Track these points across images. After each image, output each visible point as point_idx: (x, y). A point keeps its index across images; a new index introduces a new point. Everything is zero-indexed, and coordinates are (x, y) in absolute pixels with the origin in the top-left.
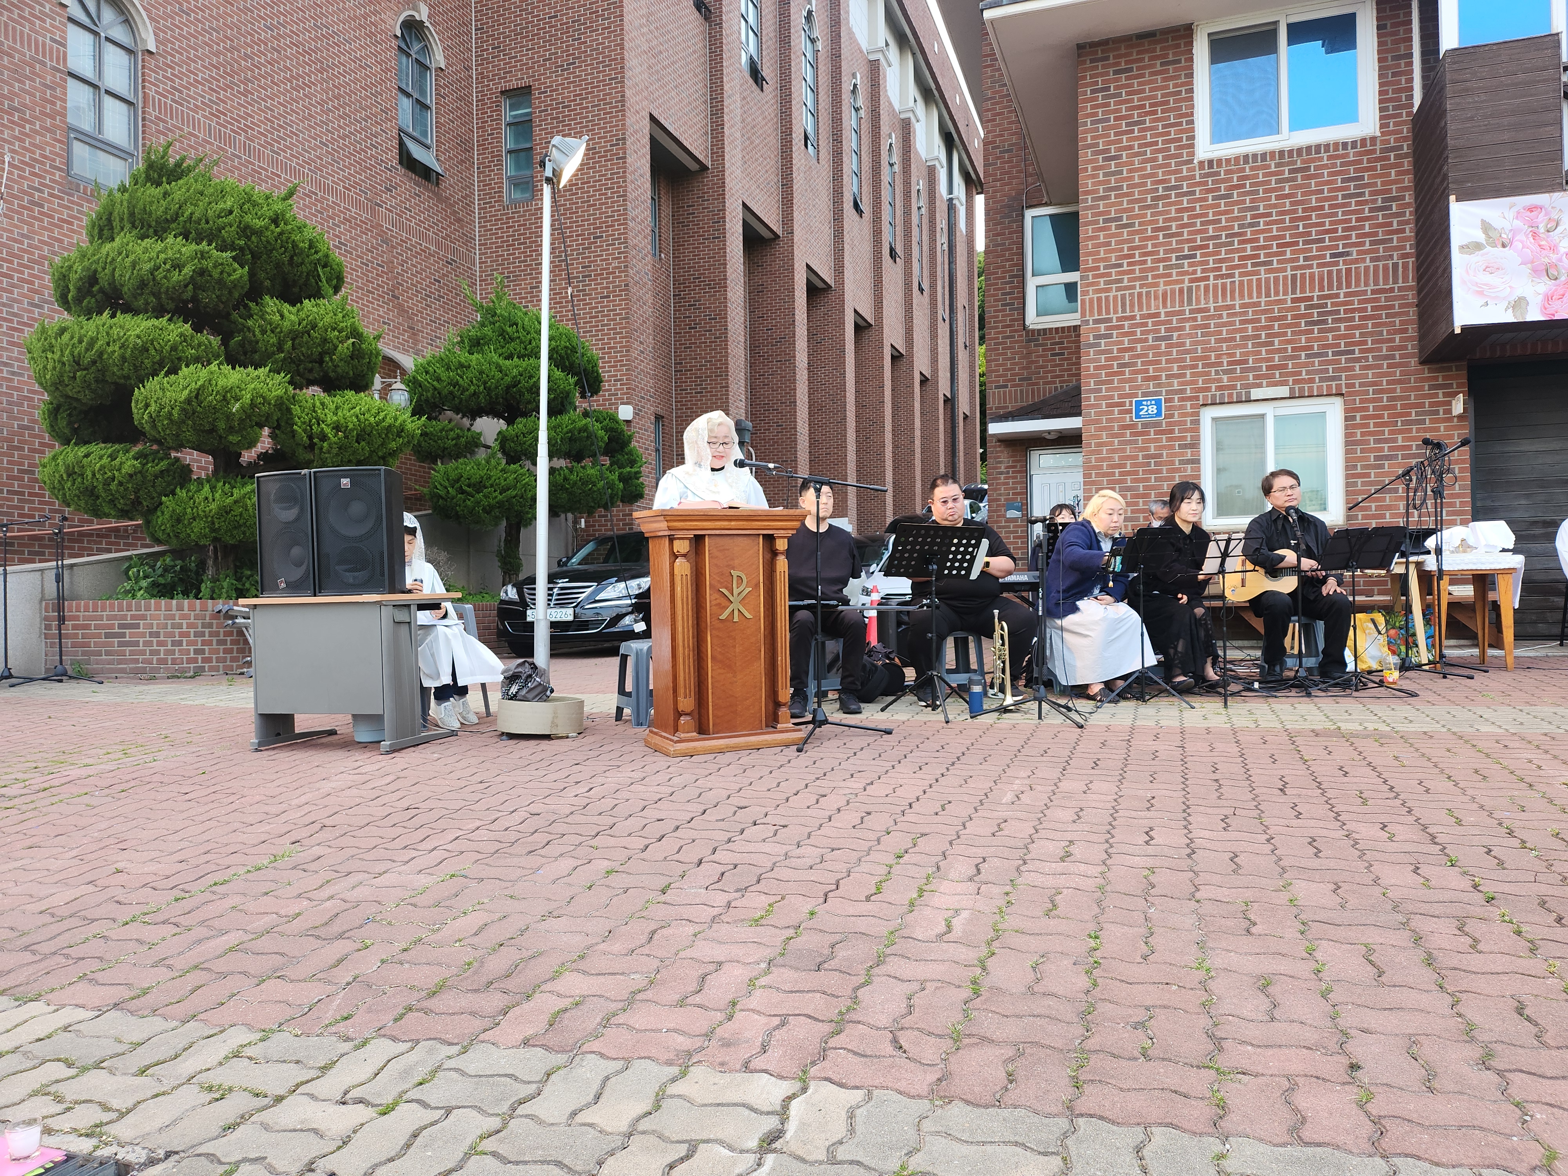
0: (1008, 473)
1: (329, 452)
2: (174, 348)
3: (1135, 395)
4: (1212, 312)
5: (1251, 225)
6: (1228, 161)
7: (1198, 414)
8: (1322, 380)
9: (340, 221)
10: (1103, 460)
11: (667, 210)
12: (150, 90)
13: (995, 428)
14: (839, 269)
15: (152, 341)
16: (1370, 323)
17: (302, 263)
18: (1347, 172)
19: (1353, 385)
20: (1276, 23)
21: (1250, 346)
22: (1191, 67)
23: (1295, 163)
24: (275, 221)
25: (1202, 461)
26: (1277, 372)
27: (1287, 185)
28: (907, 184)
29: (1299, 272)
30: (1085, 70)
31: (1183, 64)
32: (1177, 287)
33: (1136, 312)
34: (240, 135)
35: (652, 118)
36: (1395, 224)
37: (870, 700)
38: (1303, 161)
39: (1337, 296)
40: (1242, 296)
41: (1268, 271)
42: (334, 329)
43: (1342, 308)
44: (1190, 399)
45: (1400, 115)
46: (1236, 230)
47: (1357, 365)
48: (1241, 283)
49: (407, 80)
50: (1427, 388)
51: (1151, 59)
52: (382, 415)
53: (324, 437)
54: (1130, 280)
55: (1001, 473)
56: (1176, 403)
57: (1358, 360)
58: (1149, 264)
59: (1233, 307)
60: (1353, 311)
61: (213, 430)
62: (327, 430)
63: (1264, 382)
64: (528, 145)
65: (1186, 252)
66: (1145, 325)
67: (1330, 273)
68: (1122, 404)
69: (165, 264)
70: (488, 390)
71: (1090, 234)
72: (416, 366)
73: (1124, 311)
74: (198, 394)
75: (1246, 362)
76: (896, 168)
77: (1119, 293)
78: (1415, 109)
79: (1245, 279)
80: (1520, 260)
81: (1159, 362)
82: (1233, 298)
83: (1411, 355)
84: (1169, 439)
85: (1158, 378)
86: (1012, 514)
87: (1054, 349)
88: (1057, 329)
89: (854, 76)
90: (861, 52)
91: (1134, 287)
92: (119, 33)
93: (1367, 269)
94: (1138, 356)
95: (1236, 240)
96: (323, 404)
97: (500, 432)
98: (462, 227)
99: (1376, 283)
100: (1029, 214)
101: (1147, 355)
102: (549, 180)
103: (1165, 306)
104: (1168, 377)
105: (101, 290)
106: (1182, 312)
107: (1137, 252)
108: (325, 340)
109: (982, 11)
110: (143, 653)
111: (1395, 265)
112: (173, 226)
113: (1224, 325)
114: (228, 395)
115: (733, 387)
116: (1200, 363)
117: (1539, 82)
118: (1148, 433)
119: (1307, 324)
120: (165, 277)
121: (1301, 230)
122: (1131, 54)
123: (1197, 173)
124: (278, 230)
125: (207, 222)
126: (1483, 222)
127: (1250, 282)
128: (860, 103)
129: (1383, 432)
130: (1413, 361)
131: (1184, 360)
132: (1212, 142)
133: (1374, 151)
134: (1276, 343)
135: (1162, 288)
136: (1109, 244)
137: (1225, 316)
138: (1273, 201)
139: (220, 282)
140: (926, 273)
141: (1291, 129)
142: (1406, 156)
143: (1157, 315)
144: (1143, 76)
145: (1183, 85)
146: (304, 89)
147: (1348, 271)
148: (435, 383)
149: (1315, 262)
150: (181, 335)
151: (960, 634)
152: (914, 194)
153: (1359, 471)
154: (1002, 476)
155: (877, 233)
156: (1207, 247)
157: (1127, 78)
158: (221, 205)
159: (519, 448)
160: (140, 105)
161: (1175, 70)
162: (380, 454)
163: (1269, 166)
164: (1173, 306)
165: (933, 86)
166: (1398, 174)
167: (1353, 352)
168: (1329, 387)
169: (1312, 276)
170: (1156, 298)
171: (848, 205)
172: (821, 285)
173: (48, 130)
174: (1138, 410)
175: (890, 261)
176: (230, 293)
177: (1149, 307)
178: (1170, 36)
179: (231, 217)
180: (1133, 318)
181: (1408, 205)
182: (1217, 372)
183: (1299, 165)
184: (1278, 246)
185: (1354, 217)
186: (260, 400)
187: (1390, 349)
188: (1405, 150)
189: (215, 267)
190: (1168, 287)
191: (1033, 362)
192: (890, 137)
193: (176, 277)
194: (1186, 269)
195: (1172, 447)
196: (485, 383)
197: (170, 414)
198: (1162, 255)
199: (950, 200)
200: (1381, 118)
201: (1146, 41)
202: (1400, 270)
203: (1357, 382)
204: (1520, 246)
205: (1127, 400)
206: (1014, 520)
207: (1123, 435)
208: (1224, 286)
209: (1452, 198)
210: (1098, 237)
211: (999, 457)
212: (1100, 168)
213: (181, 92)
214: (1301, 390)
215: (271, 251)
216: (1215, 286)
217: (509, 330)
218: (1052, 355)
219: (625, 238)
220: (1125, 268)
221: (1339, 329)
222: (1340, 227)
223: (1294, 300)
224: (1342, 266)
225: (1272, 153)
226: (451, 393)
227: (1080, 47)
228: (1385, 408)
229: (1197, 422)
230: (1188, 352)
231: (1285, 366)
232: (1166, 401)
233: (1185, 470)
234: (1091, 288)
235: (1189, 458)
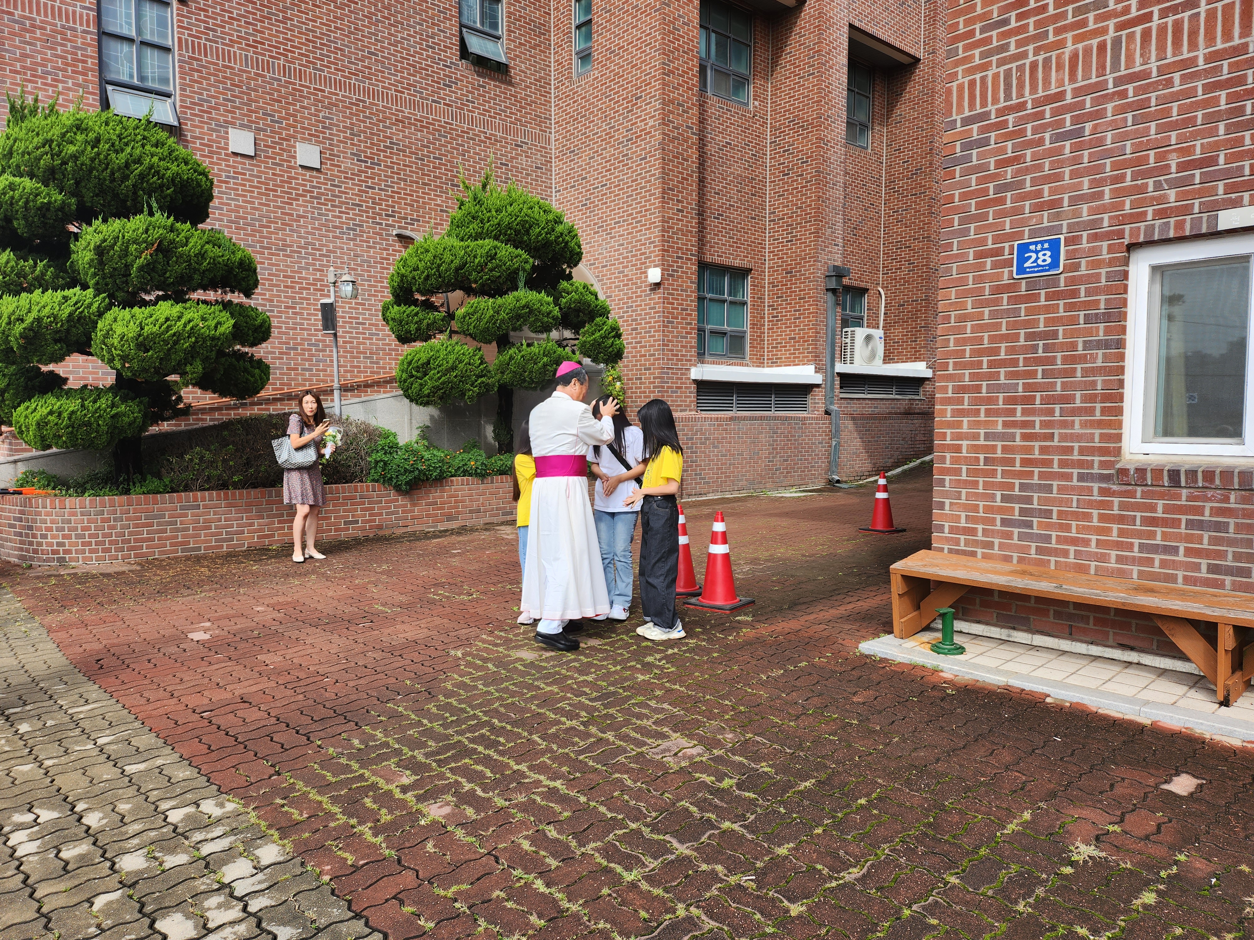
3: (1020, 236)
4: (1154, 78)
7: (1123, 262)
9: (391, 124)
10: (965, 342)
11: (764, 55)
21: (1222, 131)
25: (1128, 344)
32: (1095, 42)
34: (279, 59)
40: (1211, 39)
44: (1108, 236)
48: (1211, 15)
54: (1019, 44)
56: (1085, 244)
59: (1192, 62)
63: (1246, 196)
64: (589, 17)
66: (1040, 116)
68: (1000, 252)
73: (1008, 97)
75: (1213, 161)
77: (1002, 69)
81: (1058, 178)
82: (1193, 46)
84: (1069, 307)
85: (1057, 203)
91: (1025, 55)
94: (1028, 171)
98: (535, 109)
101: (1040, 168)
103: (1073, 79)
104: (1074, 201)
106: (1102, 85)
113: (1175, 97)
115: (824, 233)
116: (1129, 172)
118: (1036, 298)
131: (1100, 169)
135: (1070, 47)
137: (1177, 81)
143: (1060, 96)
160: (176, 49)
170: (1060, 67)
174: (1022, 260)
177: (1047, 84)
180: (1021, 106)
182: (1158, 185)
190: (1081, 45)
194: (1111, 7)
195: (1073, 321)
205: (1007, 245)
207: (997, 302)
213: (215, 31)
220: (1014, 24)
229: (1122, 277)
230: (1108, 154)
232: (1068, 242)
233: (1094, 359)
234: (960, 69)
235: (1101, 336)
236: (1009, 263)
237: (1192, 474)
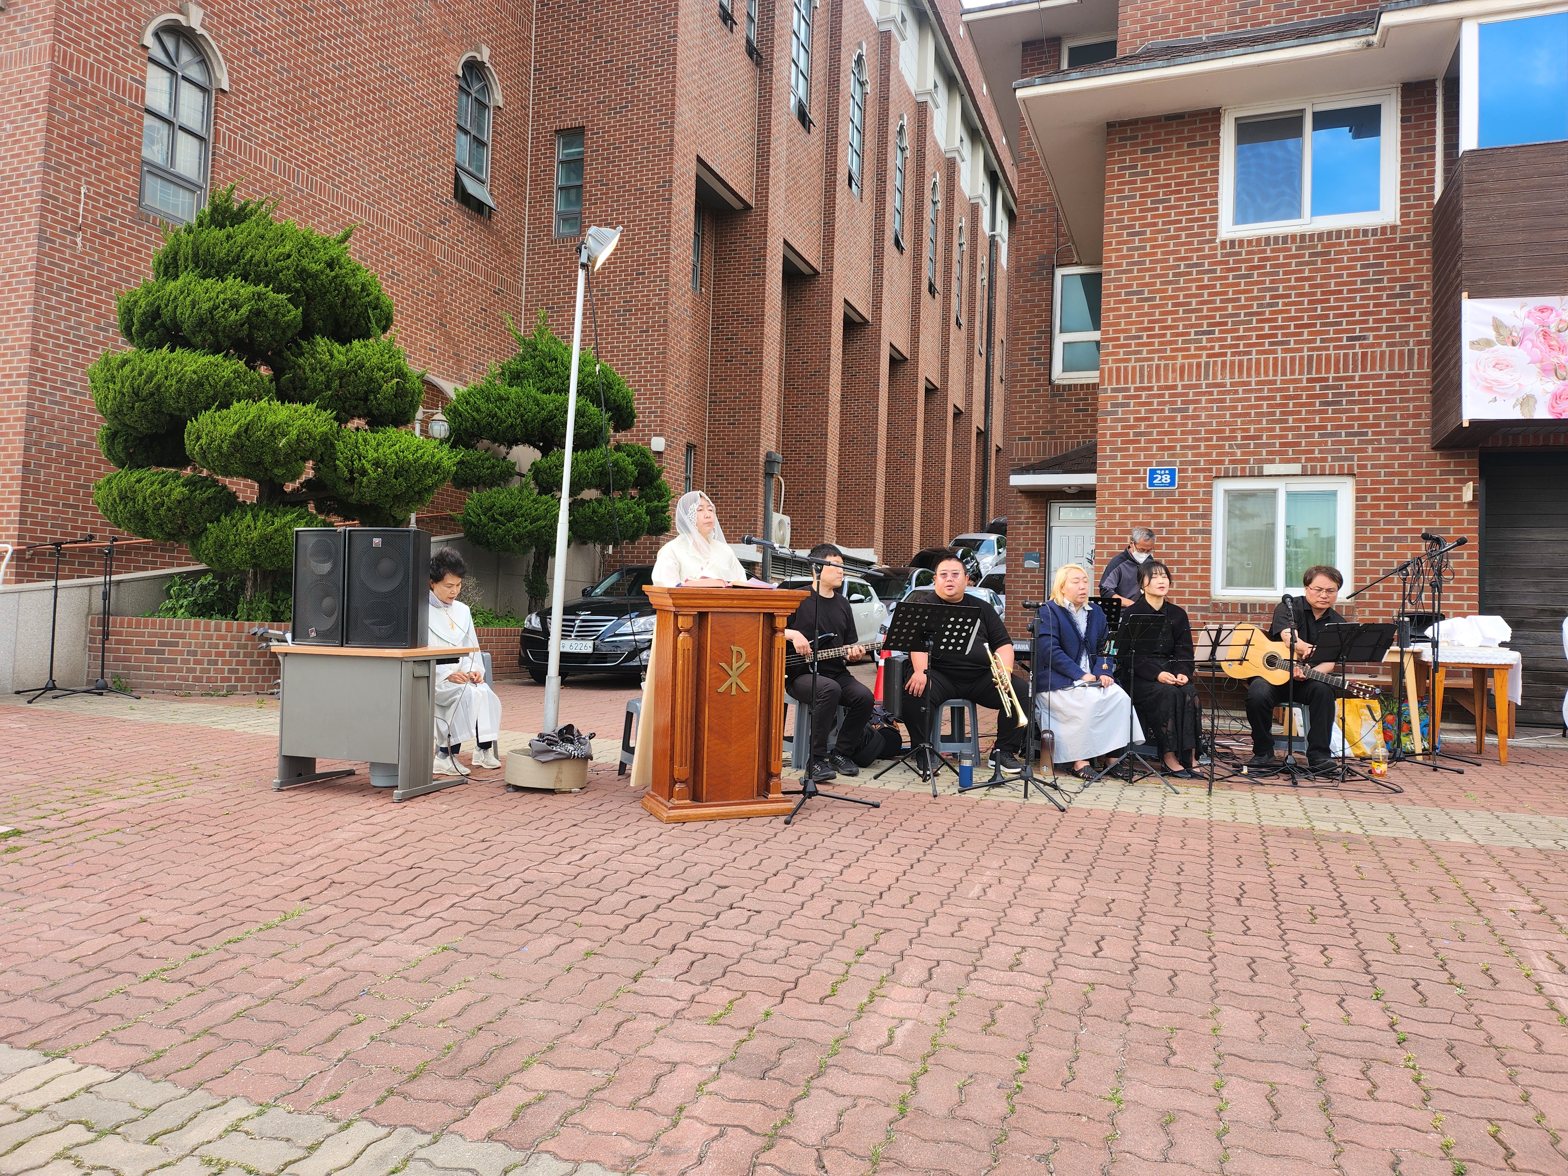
0: (1028, 523)
1: (368, 487)
2: (228, 384)
3: (1150, 464)
4: (1228, 388)
5: (1270, 305)
6: (1250, 242)
7: (1210, 485)
8: (1334, 459)
9: (394, 252)
10: (1115, 525)
11: (709, 247)
12: (222, 126)
13: (1016, 480)
14: (877, 305)
15: (207, 377)
16: (1384, 406)
17: (353, 306)
18: (1367, 258)
19: (1365, 467)
20: (1302, 111)
21: (1264, 422)
22: (1217, 150)
23: (1315, 247)
24: (331, 265)
25: (1213, 532)
26: (1290, 450)
27: (1307, 268)
28: (949, 221)
29: (1315, 353)
30: (1113, 148)
31: (1210, 146)
32: (1195, 361)
33: (1154, 383)
34: (303, 169)
35: (699, 159)
36: (1412, 311)
37: (865, 764)
38: (1324, 246)
39: (1352, 378)
40: (1258, 374)
41: (1285, 351)
42: (380, 369)
43: (1357, 391)
44: (1203, 470)
45: (1421, 206)
46: (1255, 309)
47: (1370, 447)
48: (1258, 361)
49: (466, 118)
50: (1438, 473)
51: (1178, 140)
52: (420, 452)
53: (364, 472)
54: (1149, 352)
55: (1021, 523)
56: (1190, 474)
57: (1371, 442)
58: (1168, 338)
59: (1249, 383)
60: (1368, 393)
61: (260, 463)
62: (368, 466)
63: (1277, 458)
64: (578, 183)
65: (1205, 328)
66: (1162, 396)
67: (1346, 356)
68: (1138, 472)
69: (223, 303)
70: (525, 422)
71: (1112, 306)
72: (457, 395)
73: (1142, 381)
74: (247, 429)
75: (1260, 437)
76: (939, 206)
77: (1138, 364)
78: (1436, 201)
79: (1262, 357)
80: (1529, 359)
81: (1173, 433)
82: (1249, 375)
83: (1424, 440)
85: (1173, 448)
86: (1030, 564)
87: (1078, 405)
88: (1082, 385)
89: (901, 117)
90: (910, 94)
91: (1152, 359)
92: (195, 72)
93: (1383, 353)
94: (1154, 426)
95: (1254, 319)
96: (365, 440)
97: (534, 464)
98: (511, 259)
99: (1391, 367)
100: (1060, 272)
101: (1162, 426)
102: (584, 266)
103: (1182, 379)
104: (1183, 448)
105: (163, 325)
106: (1199, 386)
107: (1157, 326)
108: (371, 380)
109: (1015, 90)
110: (180, 670)
111: (1411, 352)
112: (235, 267)
113: (1240, 400)
114: (276, 431)
115: (765, 421)
116: (1215, 437)
117: (1555, 185)
118: (1161, 502)
119: (1321, 403)
120: (223, 316)
121: (1319, 312)
122: (1159, 134)
123: (1219, 252)
124: (333, 274)
125: (266, 265)
126: (1495, 319)
127: (1267, 360)
128: (906, 143)
129: (1393, 514)
130: (1425, 446)
131: (1198, 432)
132: (1236, 222)
133: (1394, 240)
134: (1290, 421)
135: (1180, 361)
136: (1129, 316)
137: (1240, 392)
138: (1293, 283)
139: (275, 323)
140: (965, 308)
141: (1315, 212)
142: (1425, 245)
143: (1174, 387)
144: (1170, 156)
145: (1208, 166)
146: (367, 126)
147: (1364, 355)
148: (474, 414)
149: (1332, 345)
150: (235, 371)
151: (958, 702)
152: (956, 232)
153: (1368, 550)
154: (1022, 527)
155: (917, 269)
156: (1226, 324)
157: (1154, 158)
158: (281, 250)
159: (551, 480)
160: (211, 140)
161: (1201, 152)
162: (416, 489)
163: (1290, 249)
164: (1190, 379)
165: (980, 127)
166: (1417, 262)
167: (1366, 434)
168: (1341, 467)
169: (1328, 357)
170: (1174, 371)
171: (889, 243)
172: (858, 319)
173: (123, 163)
174: (1152, 479)
175: (929, 296)
176: (284, 332)
177: (1166, 379)
178: (1198, 119)
179: (289, 261)
180: (1150, 388)
181: (1426, 293)
182: (1231, 446)
183: (1319, 249)
184: (1296, 326)
185: (1371, 302)
186: (306, 436)
187: (1402, 433)
188: (1425, 240)
189: (271, 308)
190: (1186, 361)
191: (1056, 417)
192: (935, 176)
193: (233, 316)
194: (1204, 344)
195: (1184, 517)
196: (522, 416)
197: (220, 447)
198: (1181, 330)
199: (993, 237)
200: (1402, 208)
201: (1174, 122)
202: (1416, 356)
203: (1369, 463)
204: (1530, 345)
205: (1142, 469)
206: (1032, 570)
207: (1136, 502)
208: (1241, 363)
209: (1465, 295)
210: (1119, 309)
211: (1020, 508)
212: (1125, 242)
213: (250, 128)
214: (1314, 468)
215: (325, 293)
216: (1232, 363)
217: (548, 365)
218: (1076, 411)
219: (667, 276)
220: (1145, 340)
221: (1353, 411)
222: (1358, 311)
223: (1309, 380)
224: (1358, 350)
225: (1294, 237)
226: (489, 424)
227: (1110, 125)
228: (1396, 490)
229: (1210, 493)
230: (1203, 424)
231: (1299, 444)
232: (1180, 471)
233: (1196, 540)
234: (1110, 358)
235: (1200, 527)
236: (1144, 479)
237: (1253, 605)
